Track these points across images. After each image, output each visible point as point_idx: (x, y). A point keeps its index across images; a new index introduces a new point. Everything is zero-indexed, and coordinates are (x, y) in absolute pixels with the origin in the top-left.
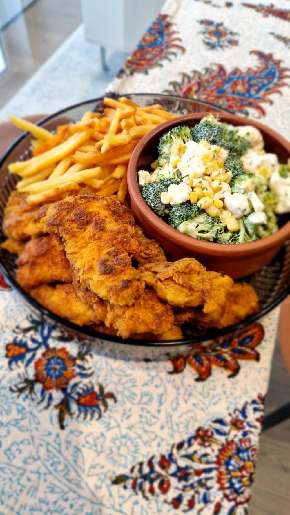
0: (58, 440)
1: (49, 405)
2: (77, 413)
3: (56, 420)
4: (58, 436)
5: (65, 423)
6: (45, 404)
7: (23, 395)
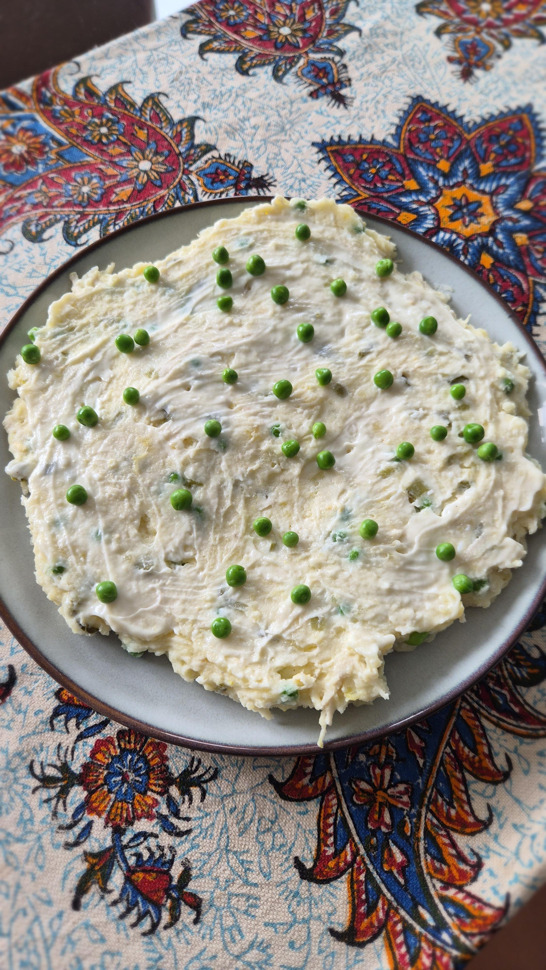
0: (56, 923)
1: (76, 844)
2: (115, 895)
3: (73, 882)
4: (60, 915)
5: (84, 900)
6: (71, 837)
7: (44, 794)
